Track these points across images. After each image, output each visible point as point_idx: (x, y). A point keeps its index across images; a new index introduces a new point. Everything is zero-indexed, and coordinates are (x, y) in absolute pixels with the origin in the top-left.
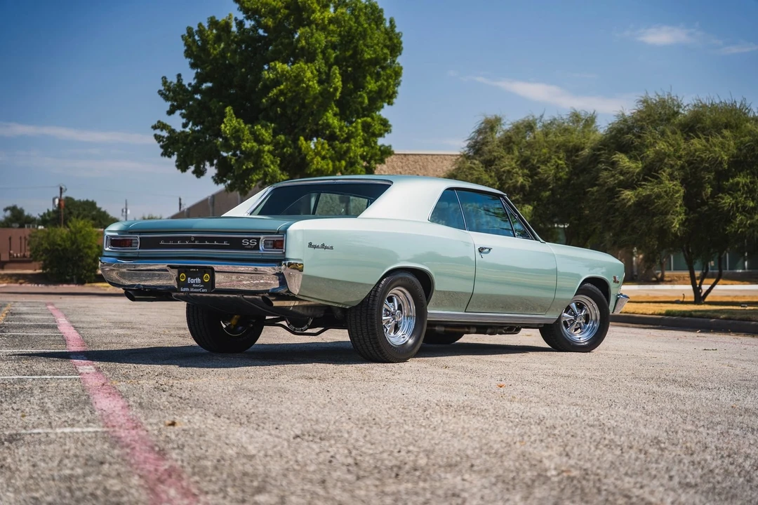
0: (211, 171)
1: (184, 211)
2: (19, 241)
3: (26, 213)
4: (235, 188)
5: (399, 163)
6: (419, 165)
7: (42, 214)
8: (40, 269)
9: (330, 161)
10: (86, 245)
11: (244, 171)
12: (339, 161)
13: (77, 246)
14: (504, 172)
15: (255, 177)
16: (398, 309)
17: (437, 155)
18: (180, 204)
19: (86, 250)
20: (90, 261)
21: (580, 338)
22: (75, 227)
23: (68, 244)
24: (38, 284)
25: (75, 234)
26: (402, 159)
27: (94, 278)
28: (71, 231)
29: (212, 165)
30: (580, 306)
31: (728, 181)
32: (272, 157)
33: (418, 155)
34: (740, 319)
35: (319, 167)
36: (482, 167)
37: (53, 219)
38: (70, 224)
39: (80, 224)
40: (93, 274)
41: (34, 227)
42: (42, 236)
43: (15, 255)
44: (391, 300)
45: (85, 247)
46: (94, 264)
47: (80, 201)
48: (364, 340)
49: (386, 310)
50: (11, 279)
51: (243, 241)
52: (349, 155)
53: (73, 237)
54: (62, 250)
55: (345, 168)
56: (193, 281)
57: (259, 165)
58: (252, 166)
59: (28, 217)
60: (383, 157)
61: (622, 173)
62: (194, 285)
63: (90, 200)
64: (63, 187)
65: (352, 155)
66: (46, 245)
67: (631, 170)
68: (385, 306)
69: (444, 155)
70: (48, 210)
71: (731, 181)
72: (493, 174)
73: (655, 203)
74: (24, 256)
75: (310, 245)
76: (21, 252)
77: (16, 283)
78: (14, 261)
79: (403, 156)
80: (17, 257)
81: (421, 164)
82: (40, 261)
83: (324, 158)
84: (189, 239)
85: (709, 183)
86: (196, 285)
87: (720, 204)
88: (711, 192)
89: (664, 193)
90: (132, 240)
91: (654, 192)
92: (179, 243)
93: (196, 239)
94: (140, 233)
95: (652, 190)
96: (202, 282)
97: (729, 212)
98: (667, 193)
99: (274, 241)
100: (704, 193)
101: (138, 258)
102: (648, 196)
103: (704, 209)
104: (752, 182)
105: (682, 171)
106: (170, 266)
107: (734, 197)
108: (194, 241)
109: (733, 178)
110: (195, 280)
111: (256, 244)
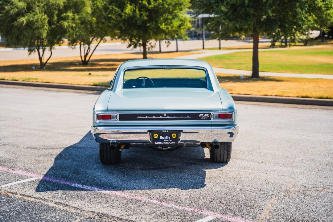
51: (200, 115)
56: (164, 138)
62: (165, 140)
84: (162, 115)
85: (56, 15)
86: (167, 140)
87: (63, 26)
88: (57, 19)
89: (39, 20)
90: (111, 115)
91: (35, 18)
92: (154, 117)
93: (167, 115)
94: (118, 111)
95: (34, 18)
96: (171, 138)
97: (66, 29)
98: (41, 20)
99: (219, 114)
100: (54, 20)
101: (118, 126)
102: (32, 21)
103: (54, 26)
104: (73, 15)
105: (44, 9)
106: (149, 131)
107: (68, 22)
108: (166, 116)
109: (66, 13)
110: (165, 137)
111: (208, 116)
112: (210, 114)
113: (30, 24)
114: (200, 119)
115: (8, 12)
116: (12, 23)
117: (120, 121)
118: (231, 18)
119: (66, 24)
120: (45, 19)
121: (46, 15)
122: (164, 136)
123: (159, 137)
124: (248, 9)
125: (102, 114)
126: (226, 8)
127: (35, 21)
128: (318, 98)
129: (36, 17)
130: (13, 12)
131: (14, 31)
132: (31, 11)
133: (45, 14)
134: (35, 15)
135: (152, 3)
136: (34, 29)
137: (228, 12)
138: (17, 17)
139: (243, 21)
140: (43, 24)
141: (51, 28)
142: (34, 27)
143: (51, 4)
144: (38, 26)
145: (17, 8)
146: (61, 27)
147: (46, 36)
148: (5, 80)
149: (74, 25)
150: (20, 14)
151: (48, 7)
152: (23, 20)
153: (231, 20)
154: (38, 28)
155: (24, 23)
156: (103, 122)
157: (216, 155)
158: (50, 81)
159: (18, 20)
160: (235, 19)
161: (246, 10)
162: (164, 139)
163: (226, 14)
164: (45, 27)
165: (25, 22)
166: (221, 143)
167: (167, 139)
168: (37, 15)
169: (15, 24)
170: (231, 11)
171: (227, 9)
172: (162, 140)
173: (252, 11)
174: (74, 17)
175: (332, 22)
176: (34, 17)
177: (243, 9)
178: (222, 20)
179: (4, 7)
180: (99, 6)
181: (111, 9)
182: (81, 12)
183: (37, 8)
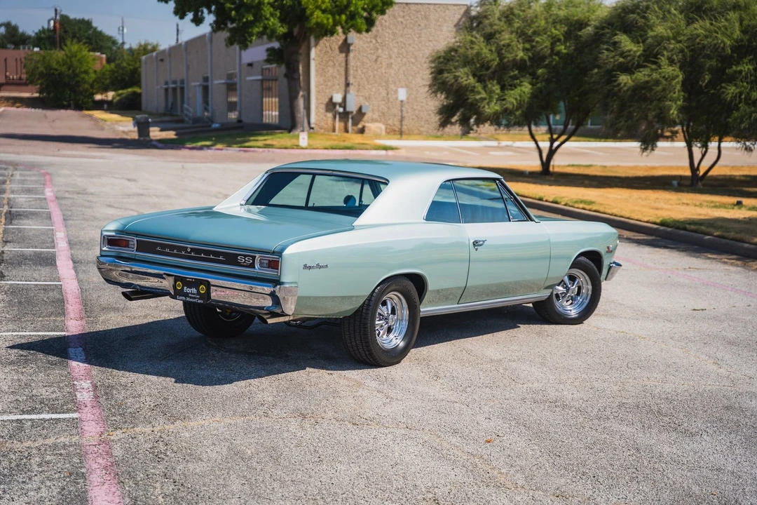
0: (210, 18)
1: (181, 44)
2: (15, 63)
3: (21, 30)
4: (235, 41)
5: (401, 13)
6: (421, 15)
7: (37, 31)
8: (37, 92)
9: (330, 16)
10: (83, 70)
11: (244, 23)
12: (340, 15)
13: (73, 71)
14: (504, 46)
15: (256, 30)
16: (392, 313)
17: (440, 4)
18: (178, 30)
19: (83, 76)
20: (86, 86)
21: (571, 310)
22: (70, 51)
23: (64, 69)
24: (35, 108)
25: (70, 58)
26: (404, 8)
27: (91, 104)
28: (66, 55)
29: (210, 12)
30: (572, 278)
31: (731, 68)
32: (272, 10)
33: (421, 4)
34: (733, 239)
35: (319, 20)
36: (483, 42)
37: (49, 38)
38: (65, 48)
39: (75, 48)
40: (90, 100)
41: (29, 48)
42: (38, 59)
43: (11, 77)
44: (384, 303)
45: (81, 72)
46: (91, 90)
47: (75, 19)
48: (357, 347)
49: (380, 314)
50: (8, 102)
51: (239, 258)
52: (349, 10)
53: (68, 61)
54: (59, 74)
55: (346, 22)
56: (188, 291)
57: (258, 17)
58: (252, 18)
59: (23, 34)
60: (385, 7)
61: (622, 54)
62: (190, 295)
63: (86, 18)
64: (58, 8)
65: (352, 9)
66: (41, 69)
67: (632, 53)
68: (379, 311)
69: (447, 4)
70: (43, 27)
71: (734, 67)
72: (493, 49)
73: (653, 89)
74: (20, 79)
75: (305, 267)
76: (17, 74)
77: (12, 106)
78: (9, 84)
79: (405, 5)
80: (13, 79)
81: (423, 13)
82: (36, 85)
83: (324, 11)
84: (185, 249)
85: (709, 70)
86: (194, 296)
87: (724, 95)
90: (128, 241)
91: (653, 78)
92: (175, 252)
94: (137, 235)
95: (651, 76)
96: (198, 293)
97: (731, 102)
99: (269, 261)
102: (647, 82)
106: (167, 274)
107: (739, 88)
108: (191, 252)
109: (736, 66)
110: (191, 290)
111: (251, 261)
114: (239, 265)
117: (137, 253)
122: (189, 288)
123: (183, 288)
125: (118, 236)
129: (655, 75)
143: (698, 46)
151: (692, 53)
156: (117, 251)
162: (189, 293)
167: (193, 294)
172: (187, 295)
176: (651, 73)
179: (602, 53)
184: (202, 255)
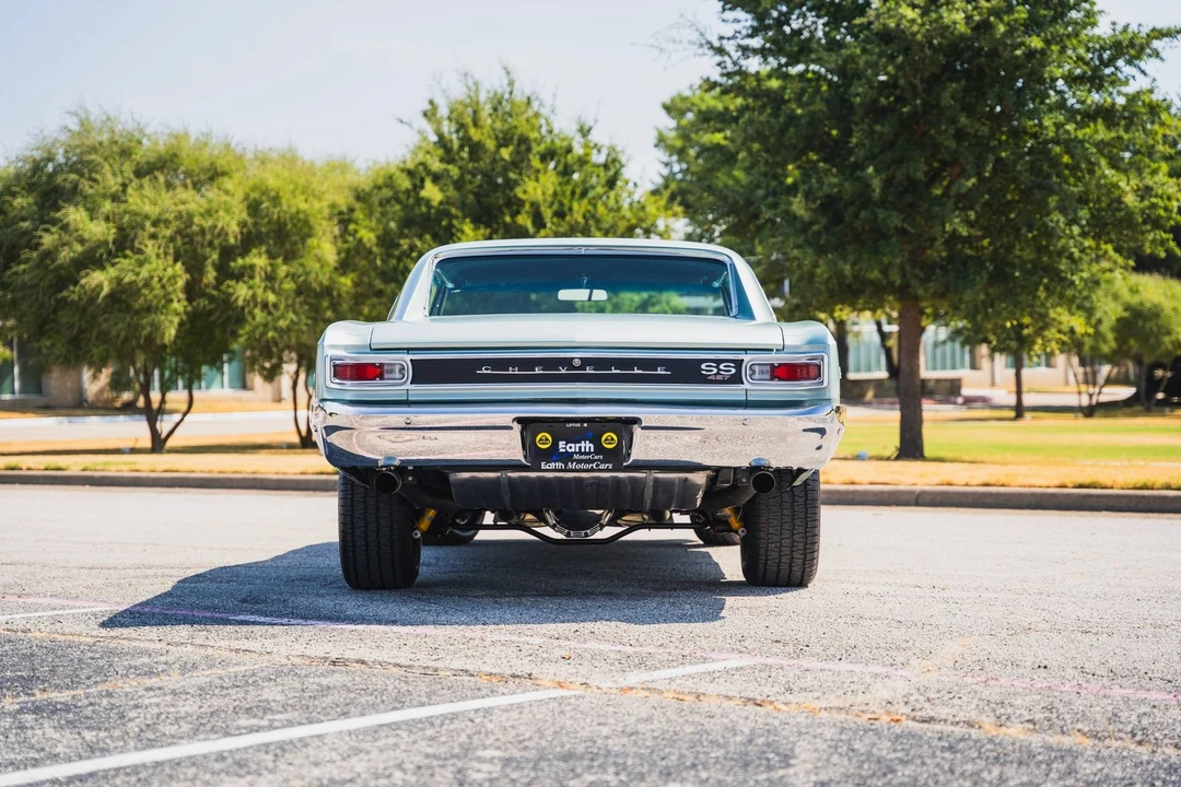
51: (704, 366)
56: (573, 448)
62: (575, 457)
84: (568, 362)
85: (214, 264)
86: (583, 457)
87: (233, 298)
88: (216, 278)
89: (156, 279)
90: (382, 365)
91: (141, 276)
92: (538, 371)
93: (586, 362)
94: (408, 350)
95: (138, 274)
96: (599, 449)
97: (243, 308)
98: (160, 280)
99: (772, 365)
100: (205, 281)
101: (407, 403)
102: (131, 283)
103: (203, 303)
104: (271, 265)
105: (171, 245)
106: (519, 420)
107: (250, 287)
108: (582, 367)
109: (243, 258)
110: (578, 445)
111: (733, 371)
112: (739, 363)
113: (122, 297)
114: (705, 380)
115: (50, 254)
116: (61, 291)
117: (413, 387)
118: (822, 242)
119: (241, 292)
120: (174, 277)
121: (179, 265)
122: (575, 443)
123: (555, 445)
124: (881, 214)
125: (352, 358)
126: (806, 210)
127: (140, 285)
128: (1135, 488)
129: (144, 273)
130: (65, 255)
131: (65, 317)
132: (128, 252)
133: (176, 261)
134: (141, 264)
135: (549, 225)
136: (137, 312)
137: (811, 223)
138: (78, 272)
139: (866, 256)
140: (169, 294)
141: (193, 307)
142: (137, 306)
143: (195, 228)
144: (152, 301)
145: (82, 241)
146: (226, 302)
147: (177, 337)
148: (21, 469)
149: (272, 298)
150: (93, 258)
151: (186, 240)
152: (100, 280)
153: (822, 251)
154: (149, 309)
155: (102, 289)
156: (353, 388)
157: (762, 551)
158: (180, 468)
159: (83, 281)
160: (835, 249)
161: (875, 214)
162: (573, 453)
163: (805, 227)
164: (176, 305)
165: (106, 290)
166: (778, 471)
167: (585, 453)
168: (150, 263)
169: (72, 293)
170: (824, 221)
171: (809, 213)
172: (567, 457)
173: (896, 220)
174: (274, 271)
175: (1178, 340)
176: (137, 270)
177: (863, 214)
178: (792, 249)
179: (41, 237)
180: (365, 240)
181: (405, 247)
182: (302, 257)
183: (150, 243)
184: (636, 371)
